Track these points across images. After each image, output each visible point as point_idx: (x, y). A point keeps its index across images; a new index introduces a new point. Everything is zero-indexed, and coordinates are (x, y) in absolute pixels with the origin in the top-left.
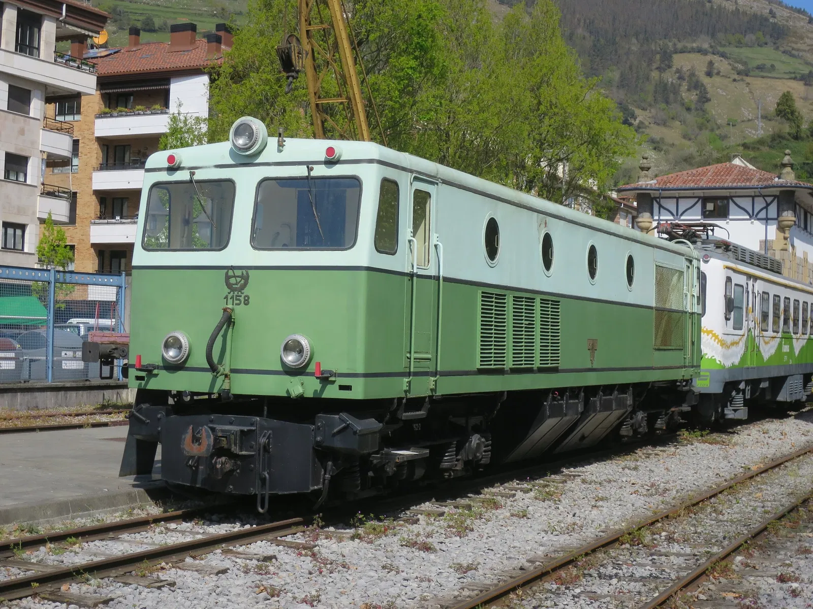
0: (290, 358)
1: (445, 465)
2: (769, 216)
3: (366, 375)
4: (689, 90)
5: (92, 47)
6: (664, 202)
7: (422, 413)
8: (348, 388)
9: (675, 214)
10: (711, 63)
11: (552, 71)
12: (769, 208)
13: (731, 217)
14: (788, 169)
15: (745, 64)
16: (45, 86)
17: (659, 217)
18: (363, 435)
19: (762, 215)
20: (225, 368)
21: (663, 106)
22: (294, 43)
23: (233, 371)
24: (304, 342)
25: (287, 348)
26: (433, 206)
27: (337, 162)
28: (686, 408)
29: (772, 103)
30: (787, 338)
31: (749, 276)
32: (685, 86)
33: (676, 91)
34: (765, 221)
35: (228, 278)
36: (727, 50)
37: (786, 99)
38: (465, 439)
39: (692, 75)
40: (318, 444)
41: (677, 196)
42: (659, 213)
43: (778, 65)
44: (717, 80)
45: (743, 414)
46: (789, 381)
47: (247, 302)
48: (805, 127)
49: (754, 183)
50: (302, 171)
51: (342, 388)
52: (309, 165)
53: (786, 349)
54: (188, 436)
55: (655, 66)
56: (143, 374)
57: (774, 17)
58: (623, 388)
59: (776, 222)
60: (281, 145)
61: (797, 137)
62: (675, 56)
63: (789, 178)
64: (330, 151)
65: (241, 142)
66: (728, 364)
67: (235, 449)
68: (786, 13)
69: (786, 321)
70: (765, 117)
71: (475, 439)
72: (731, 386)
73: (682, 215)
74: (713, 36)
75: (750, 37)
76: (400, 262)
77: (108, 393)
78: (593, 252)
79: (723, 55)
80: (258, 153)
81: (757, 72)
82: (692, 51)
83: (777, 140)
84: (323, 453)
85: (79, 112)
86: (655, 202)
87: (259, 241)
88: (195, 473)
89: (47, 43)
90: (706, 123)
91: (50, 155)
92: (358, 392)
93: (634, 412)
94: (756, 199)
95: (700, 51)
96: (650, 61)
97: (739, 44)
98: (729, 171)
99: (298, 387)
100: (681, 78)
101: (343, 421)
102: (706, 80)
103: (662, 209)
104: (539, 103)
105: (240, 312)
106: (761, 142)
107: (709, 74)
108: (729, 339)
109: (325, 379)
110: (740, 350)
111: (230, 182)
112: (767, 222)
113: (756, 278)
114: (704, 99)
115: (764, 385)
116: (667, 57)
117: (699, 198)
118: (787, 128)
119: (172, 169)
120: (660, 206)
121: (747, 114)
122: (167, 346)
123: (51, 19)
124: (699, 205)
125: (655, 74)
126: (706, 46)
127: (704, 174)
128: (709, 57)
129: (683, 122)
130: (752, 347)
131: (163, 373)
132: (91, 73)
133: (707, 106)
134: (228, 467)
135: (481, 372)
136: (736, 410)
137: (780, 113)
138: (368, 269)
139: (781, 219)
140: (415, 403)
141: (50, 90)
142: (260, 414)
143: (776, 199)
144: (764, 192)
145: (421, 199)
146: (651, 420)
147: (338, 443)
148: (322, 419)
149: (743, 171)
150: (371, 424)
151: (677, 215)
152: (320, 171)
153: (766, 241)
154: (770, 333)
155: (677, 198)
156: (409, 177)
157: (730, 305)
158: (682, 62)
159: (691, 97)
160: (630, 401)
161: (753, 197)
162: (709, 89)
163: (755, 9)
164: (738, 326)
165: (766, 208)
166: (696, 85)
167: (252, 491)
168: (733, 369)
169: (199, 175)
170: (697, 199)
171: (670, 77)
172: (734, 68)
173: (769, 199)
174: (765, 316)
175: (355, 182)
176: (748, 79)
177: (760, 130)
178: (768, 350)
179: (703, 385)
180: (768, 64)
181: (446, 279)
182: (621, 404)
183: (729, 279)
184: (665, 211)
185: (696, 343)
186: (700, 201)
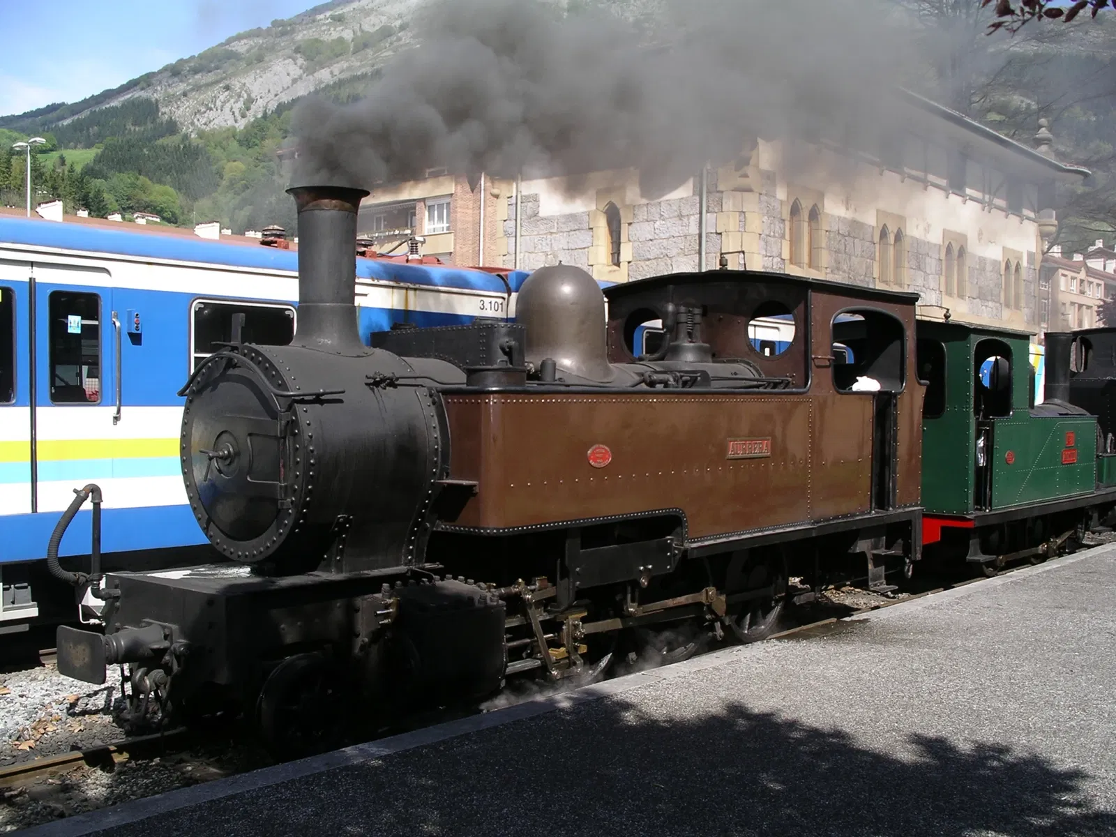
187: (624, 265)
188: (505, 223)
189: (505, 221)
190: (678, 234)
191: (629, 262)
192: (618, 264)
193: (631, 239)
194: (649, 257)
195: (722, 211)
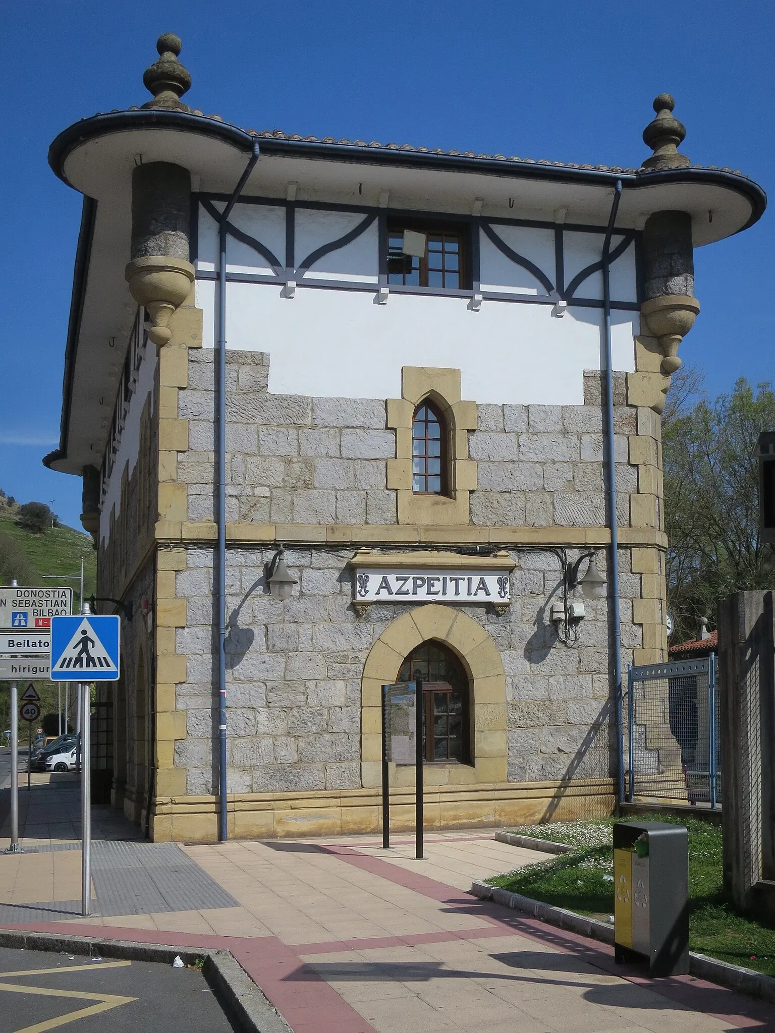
2: (614, 297)
6: (240, 217)
9: (281, 258)
12: (612, 267)
13: (484, 288)
17: (220, 265)
19: (591, 288)
34: (598, 311)
41: (291, 197)
42: (222, 248)
59: (635, 314)
73: (307, 264)
86: (202, 211)
94: (567, 235)
103: (230, 240)
112: (606, 314)
117: (372, 212)
120: (226, 229)
124: (371, 237)
139: (648, 306)
143: (633, 244)
151: (290, 262)
153: (605, 375)
155: (291, 207)
161: (559, 229)
165: (603, 266)
170: (360, 218)
173: (610, 242)
184: (245, 247)
186: (376, 223)
187: (462, 496)
188: (181, 392)
189: (181, 388)
190: (561, 458)
191: (472, 492)
192: (447, 490)
193: (473, 454)
194: (511, 487)
195: (637, 435)
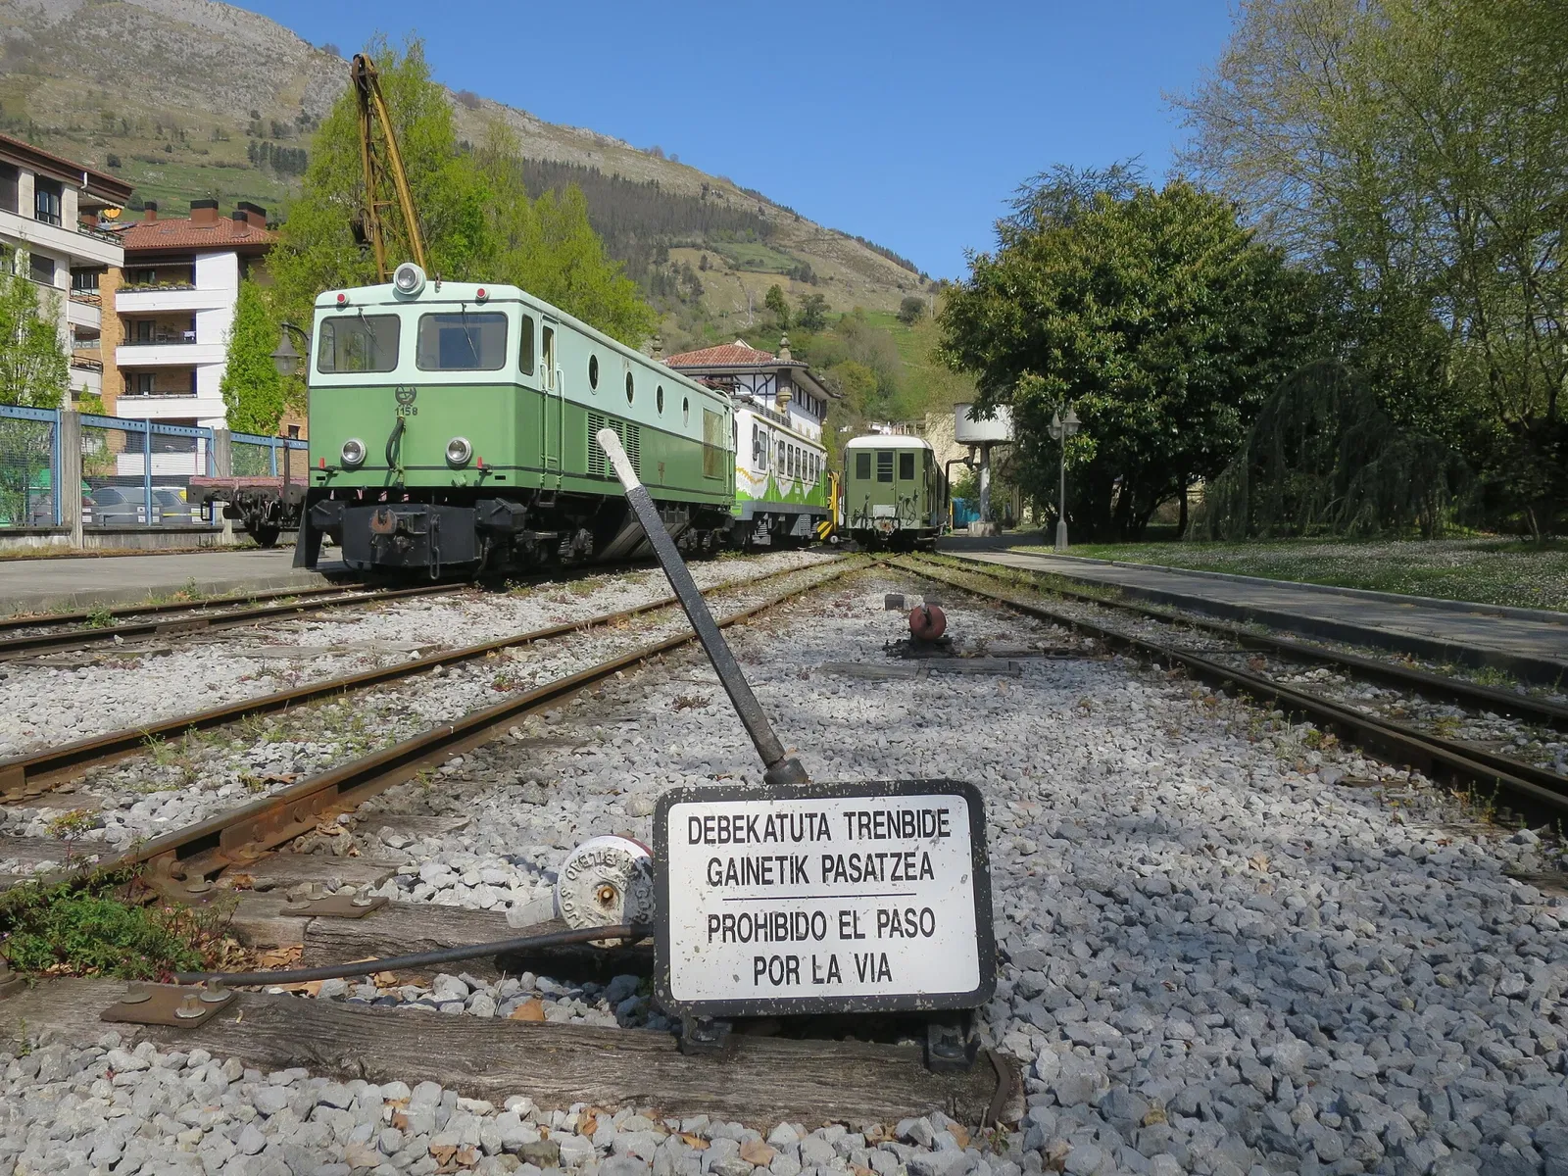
0: (455, 456)
1: (561, 551)
2: (769, 391)
3: (516, 468)
4: (684, 283)
5: (103, 220)
7: (551, 504)
8: (503, 478)
10: (704, 258)
11: (581, 254)
12: (769, 384)
14: (785, 350)
15: (735, 259)
16: (67, 257)
18: (515, 516)
19: (763, 390)
20: (400, 465)
21: (660, 297)
22: (365, 217)
23: (406, 468)
24: (466, 443)
25: (452, 448)
26: (555, 340)
27: (487, 301)
28: (726, 529)
29: (761, 298)
30: (798, 481)
31: (770, 426)
32: (680, 278)
33: (672, 285)
34: (765, 396)
35: (397, 393)
36: (720, 245)
37: (775, 292)
38: (575, 532)
39: (687, 268)
40: (479, 522)
43: (766, 260)
44: (709, 273)
45: (767, 541)
46: (800, 519)
47: (415, 412)
48: (792, 317)
49: (756, 362)
50: (458, 308)
51: (498, 478)
52: (463, 302)
53: (797, 491)
54: (375, 518)
55: (652, 259)
56: (324, 474)
57: (763, 214)
58: (683, 505)
59: (775, 396)
60: (437, 287)
61: (784, 328)
62: (671, 251)
63: (786, 357)
64: (481, 292)
65: (404, 283)
66: (756, 498)
67: (410, 530)
68: (774, 211)
69: (797, 470)
70: (754, 309)
71: (583, 533)
72: (758, 515)
74: (706, 231)
75: (741, 234)
76: (535, 382)
77: (204, 537)
78: (660, 391)
79: (715, 250)
80: (419, 293)
81: (747, 267)
82: (686, 246)
83: (766, 328)
84: (482, 531)
85: (96, 286)
87: (423, 364)
88: (374, 551)
89: (68, 212)
90: (700, 314)
91: (78, 327)
92: (511, 480)
93: (688, 529)
94: (757, 376)
95: (694, 246)
96: (648, 255)
97: (731, 240)
98: (733, 351)
99: (462, 479)
100: (676, 272)
101: (498, 503)
102: (699, 274)
104: (570, 284)
105: (410, 420)
106: (752, 332)
107: (702, 268)
108: (757, 477)
109: (485, 472)
110: (764, 486)
111: (396, 317)
112: (767, 397)
113: (775, 428)
114: (698, 291)
115: (782, 519)
116: (663, 252)
118: (774, 320)
119: (341, 306)
121: (738, 306)
122: (346, 450)
123: (71, 187)
125: (652, 268)
126: (699, 241)
127: (711, 354)
128: (702, 252)
129: (678, 313)
130: (773, 486)
131: (342, 473)
132: (117, 245)
133: (701, 298)
134: (405, 544)
135: (589, 476)
136: (762, 538)
137: (769, 304)
138: (516, 385)
139: (779, 393)
140: (547, 495)
141: (74, 260)
142: (429, 502)
143: (775, 377)
144: (765, 370)
145: (548, 333)
146: (701, 536)
147: (495, 522)
148: (481, 504)
149: (745, 352)
150: (518, 508)
152: (472, 308)
154: (785, 476)
156: (541, 315)
157: (757, 449)
158: (678, 256)
159: (686, 290)
160: (687, 517)
161: (754, 375)
162: (703, 283)
163: (745, 206)
164: (762, 467)
165: (766, 384)
166: (690, 279)
167: (426, 563)
168: (759, 501)
169: (366, 311)
171: (666, 271)
172: (726, 263)
173: (768, 377)
174: (782, 461)
175: (502, 317)
176: (738, 274)
177: (751, 321)
178: (785, 490)
179: (738, 513)
180: (757, 259)
181: (567, 401)
182: (681, 518)
183: (755, 426)
185: (733, 477)
